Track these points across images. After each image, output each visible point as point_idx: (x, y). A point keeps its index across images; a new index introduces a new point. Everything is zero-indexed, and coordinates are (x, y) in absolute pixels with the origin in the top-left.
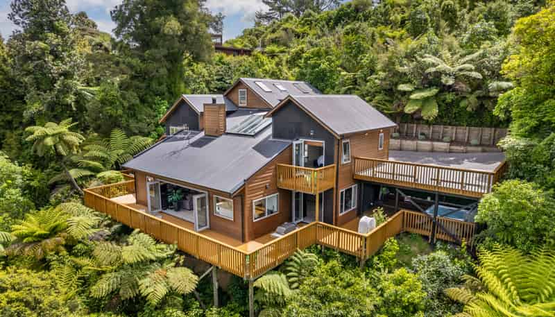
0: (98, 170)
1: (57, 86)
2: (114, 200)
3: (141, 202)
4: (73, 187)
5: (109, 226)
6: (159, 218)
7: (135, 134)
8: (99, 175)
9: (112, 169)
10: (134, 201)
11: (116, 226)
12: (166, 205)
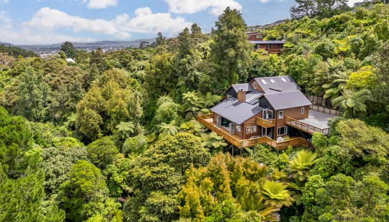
0: (201, 108)
1: (189, 75)
2: (205, 120)
3: (215, 122)
4: (193, 114)
5: (205, 129)
6: (219, 129)
7: (215, 94)
8: (202, 110)
9: (206, 108)
10: (213, 121)
11: (207, 129)
12: (223, 124)
